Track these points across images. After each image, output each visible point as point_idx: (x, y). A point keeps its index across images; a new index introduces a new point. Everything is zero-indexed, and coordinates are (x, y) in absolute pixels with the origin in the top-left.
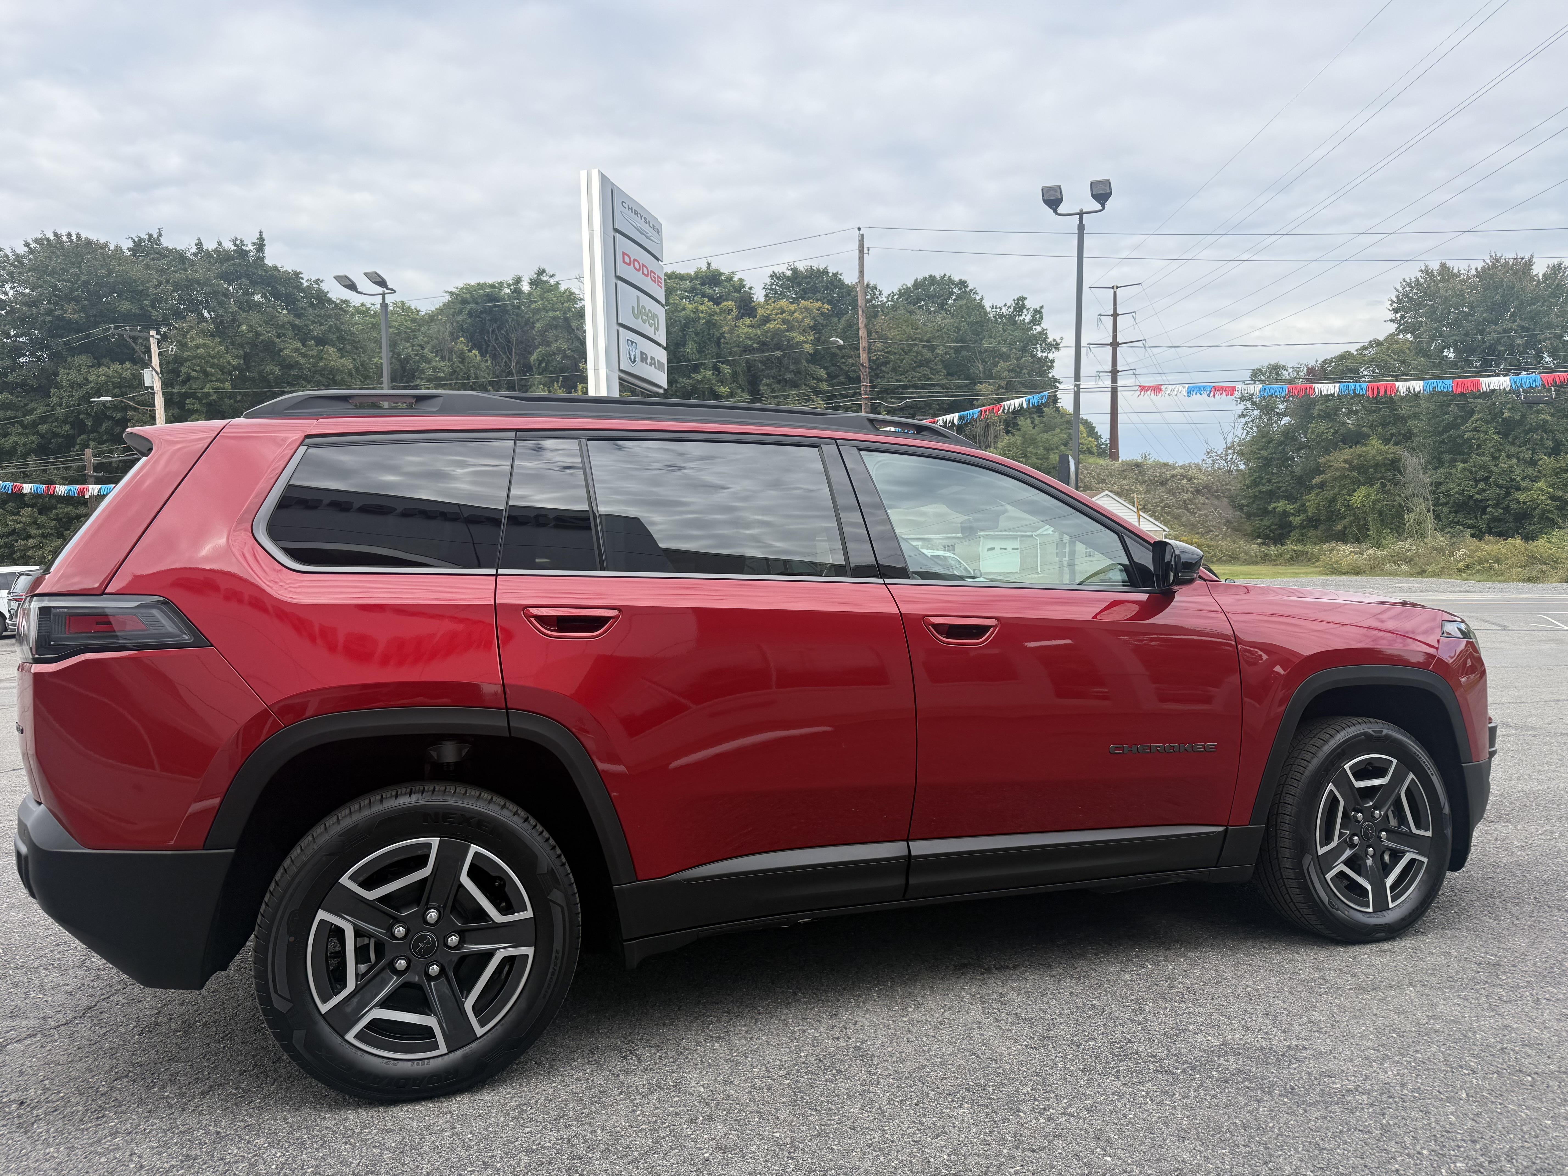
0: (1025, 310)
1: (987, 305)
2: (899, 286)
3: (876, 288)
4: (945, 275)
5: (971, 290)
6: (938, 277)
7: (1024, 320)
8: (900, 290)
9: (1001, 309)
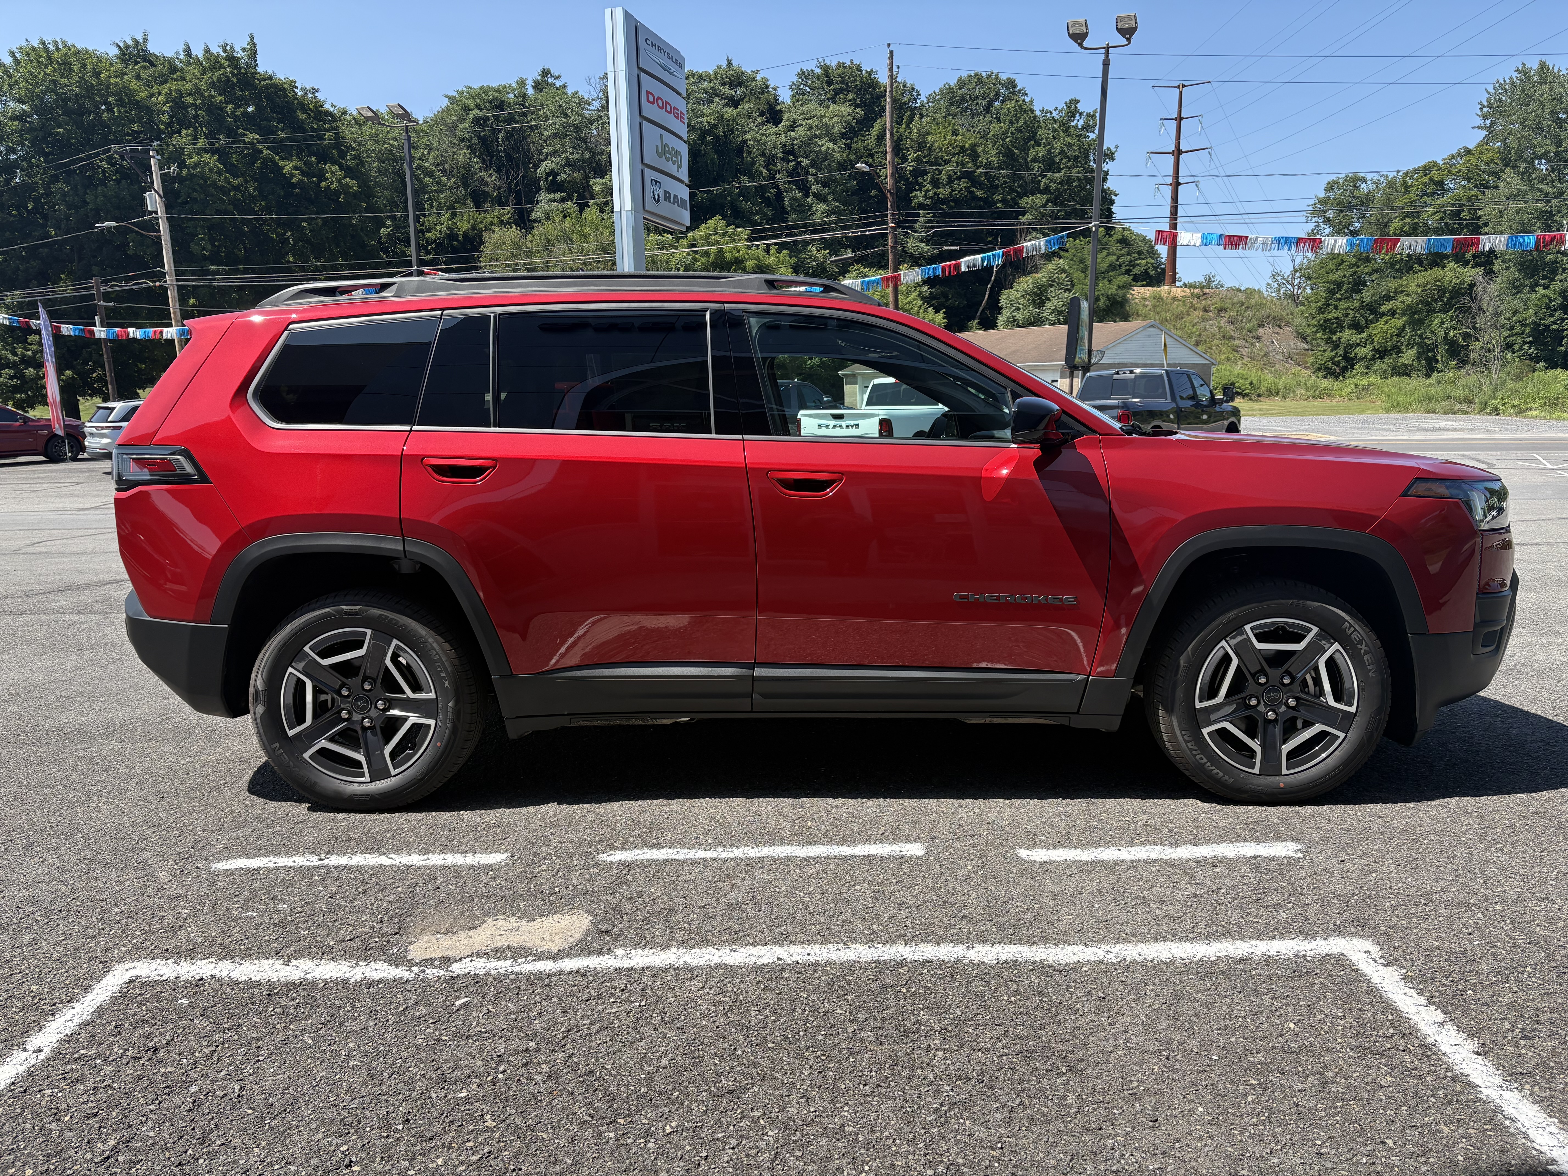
0: (1077, 115)
1: (1037, 108)
2: (941, 85)
3: (913, 89)
4: (992, 73)
5: (1020, 91)
6: (984, 74)
7: (1077, 125)
8: (941, 91)
9: (1051, 113)
